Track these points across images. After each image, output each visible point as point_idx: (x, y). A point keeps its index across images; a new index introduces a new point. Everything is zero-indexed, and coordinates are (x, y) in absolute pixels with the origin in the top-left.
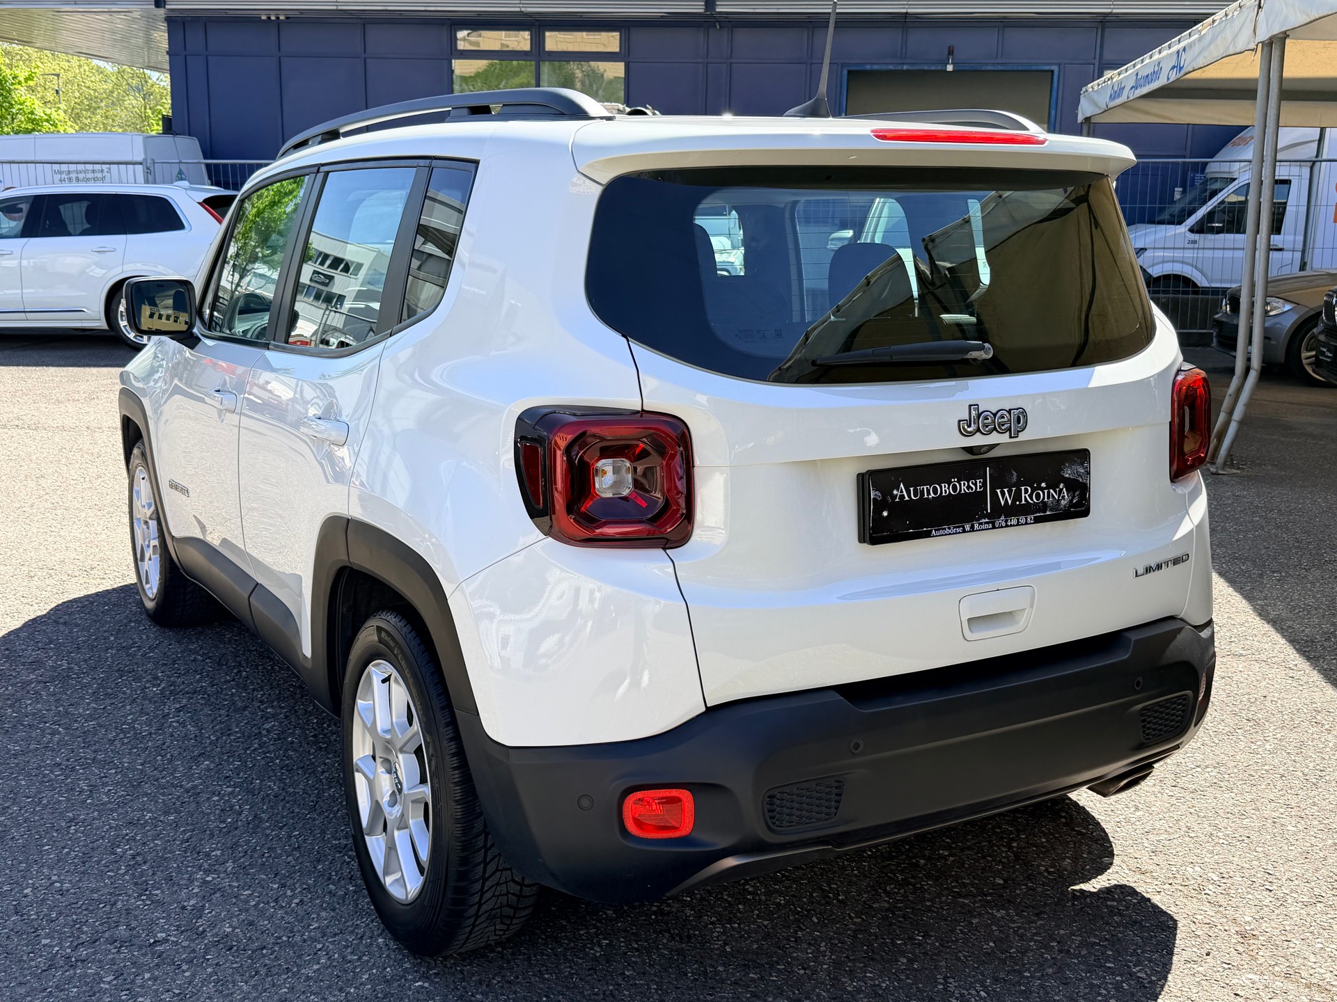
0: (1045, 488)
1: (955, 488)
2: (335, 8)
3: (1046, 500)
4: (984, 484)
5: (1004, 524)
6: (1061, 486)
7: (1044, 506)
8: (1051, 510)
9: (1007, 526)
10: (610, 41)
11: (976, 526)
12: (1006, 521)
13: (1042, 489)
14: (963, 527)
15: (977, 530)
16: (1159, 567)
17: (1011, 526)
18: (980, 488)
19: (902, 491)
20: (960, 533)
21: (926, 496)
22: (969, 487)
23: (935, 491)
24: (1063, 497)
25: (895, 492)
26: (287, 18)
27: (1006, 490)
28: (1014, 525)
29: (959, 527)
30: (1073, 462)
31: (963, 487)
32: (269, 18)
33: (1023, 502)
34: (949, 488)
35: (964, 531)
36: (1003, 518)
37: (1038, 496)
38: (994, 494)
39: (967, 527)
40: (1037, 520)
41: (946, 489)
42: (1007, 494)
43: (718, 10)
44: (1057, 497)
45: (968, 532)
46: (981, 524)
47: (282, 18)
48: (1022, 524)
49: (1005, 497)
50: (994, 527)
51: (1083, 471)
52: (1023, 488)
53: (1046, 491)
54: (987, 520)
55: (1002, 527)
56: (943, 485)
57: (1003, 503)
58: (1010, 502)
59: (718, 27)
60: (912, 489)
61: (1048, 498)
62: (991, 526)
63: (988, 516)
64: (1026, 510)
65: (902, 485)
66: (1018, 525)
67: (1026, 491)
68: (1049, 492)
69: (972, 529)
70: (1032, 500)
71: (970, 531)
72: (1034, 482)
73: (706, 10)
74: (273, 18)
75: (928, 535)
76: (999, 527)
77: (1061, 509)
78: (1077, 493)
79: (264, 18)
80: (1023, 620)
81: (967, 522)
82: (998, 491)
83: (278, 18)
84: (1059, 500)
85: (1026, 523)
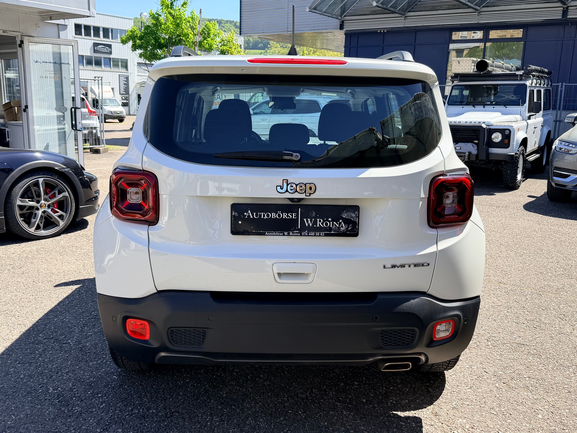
0: (331, 221)
1: (279, 216)
2: (404, 26)
3: (331, 226)
4: (297, 216)
5: (307, 234)
6: (341, 221)
7: (330, 229)
8: (334, 231)
9: (308, 235)
10: (518, 33)
11: (291, 234)
12: (308, 233)
13: (329, 221)
14: (284, 233)
15: (291, 236)
16: (403, 266)
17: (311, 236)
18: (295, 217)
19: (249, 214)
20: (281, 235)
21: (262, 217)
22: (288, 216)
23: (268, 215)
24: (342, 226)
25: (245, 214)
26: (387, 31)
27: (309, 220)
28: (313, 236)
29: (281, 233)
30: (348, 211)
31: (285, 216)
32: (381, 31)
33: (318, 226)
34: (276, 215)
35: (284, 235)
36: (306, 231)
37: (326, 224)
38: (302, 221)
39: (286, 233)
40: (326, 235)
41: (274, 215)
42: (309, 221)
43: (568, 17)
44: (338, 226)
45: (286, 235)
46: (294, 233)
47: (385, 31)
48: (317, 236)
49: (308, 223)
50: (301, 235)
51: (354, 215)
52: (318, 220)
53: (331, 222)
54: (298, 232)
55: (306, 236)
56: (273, 214)
57: (307, 225)
58: (311, 225)
59: (570, 25)
60: (255, 213)
61: (333, 225)
62: (299, 234)
63: (298, 230)
64: (320, 229)
65: (249, 211)
66: (315, 236)
67: (320, 221)
68: (333, 223)
69: (289, 235)
70: (323, 225)
71: (287, 235)
72: (325, 217)
73: (563, 17)
74: (382, 31)
75: (263, 234)
76: (304, 236)
77: (341, 231)
78: (351, 225)
79: (379, 31)
80: (310, 279)
81: (286, 231)
82: (305, 219)
83: (384, 31)
84: (339, 227)
85: (320, 236)
